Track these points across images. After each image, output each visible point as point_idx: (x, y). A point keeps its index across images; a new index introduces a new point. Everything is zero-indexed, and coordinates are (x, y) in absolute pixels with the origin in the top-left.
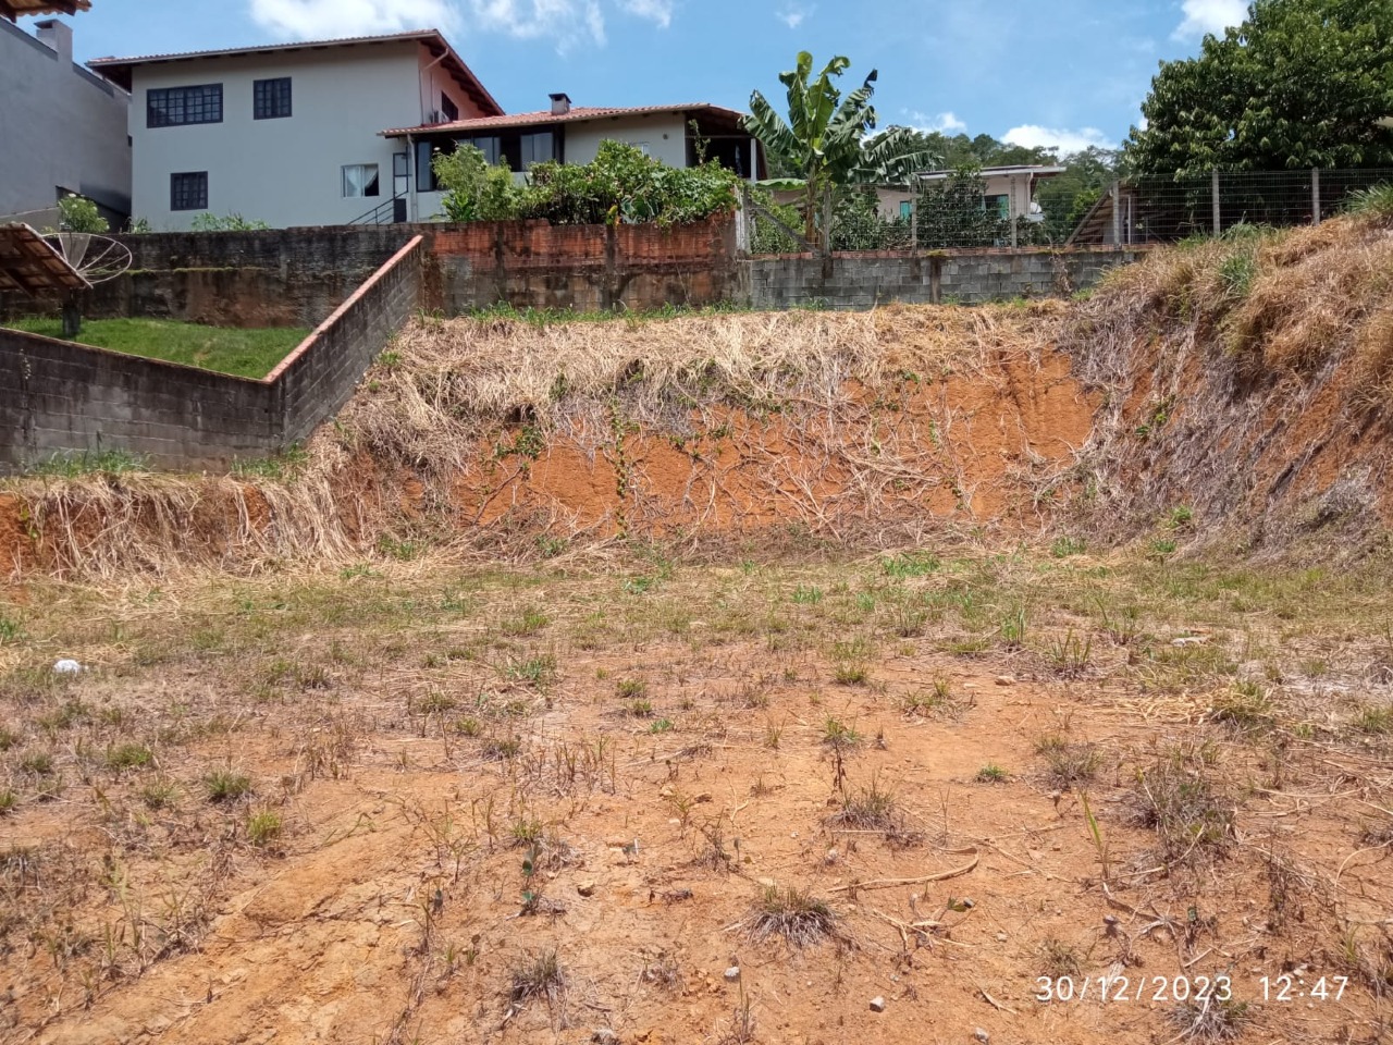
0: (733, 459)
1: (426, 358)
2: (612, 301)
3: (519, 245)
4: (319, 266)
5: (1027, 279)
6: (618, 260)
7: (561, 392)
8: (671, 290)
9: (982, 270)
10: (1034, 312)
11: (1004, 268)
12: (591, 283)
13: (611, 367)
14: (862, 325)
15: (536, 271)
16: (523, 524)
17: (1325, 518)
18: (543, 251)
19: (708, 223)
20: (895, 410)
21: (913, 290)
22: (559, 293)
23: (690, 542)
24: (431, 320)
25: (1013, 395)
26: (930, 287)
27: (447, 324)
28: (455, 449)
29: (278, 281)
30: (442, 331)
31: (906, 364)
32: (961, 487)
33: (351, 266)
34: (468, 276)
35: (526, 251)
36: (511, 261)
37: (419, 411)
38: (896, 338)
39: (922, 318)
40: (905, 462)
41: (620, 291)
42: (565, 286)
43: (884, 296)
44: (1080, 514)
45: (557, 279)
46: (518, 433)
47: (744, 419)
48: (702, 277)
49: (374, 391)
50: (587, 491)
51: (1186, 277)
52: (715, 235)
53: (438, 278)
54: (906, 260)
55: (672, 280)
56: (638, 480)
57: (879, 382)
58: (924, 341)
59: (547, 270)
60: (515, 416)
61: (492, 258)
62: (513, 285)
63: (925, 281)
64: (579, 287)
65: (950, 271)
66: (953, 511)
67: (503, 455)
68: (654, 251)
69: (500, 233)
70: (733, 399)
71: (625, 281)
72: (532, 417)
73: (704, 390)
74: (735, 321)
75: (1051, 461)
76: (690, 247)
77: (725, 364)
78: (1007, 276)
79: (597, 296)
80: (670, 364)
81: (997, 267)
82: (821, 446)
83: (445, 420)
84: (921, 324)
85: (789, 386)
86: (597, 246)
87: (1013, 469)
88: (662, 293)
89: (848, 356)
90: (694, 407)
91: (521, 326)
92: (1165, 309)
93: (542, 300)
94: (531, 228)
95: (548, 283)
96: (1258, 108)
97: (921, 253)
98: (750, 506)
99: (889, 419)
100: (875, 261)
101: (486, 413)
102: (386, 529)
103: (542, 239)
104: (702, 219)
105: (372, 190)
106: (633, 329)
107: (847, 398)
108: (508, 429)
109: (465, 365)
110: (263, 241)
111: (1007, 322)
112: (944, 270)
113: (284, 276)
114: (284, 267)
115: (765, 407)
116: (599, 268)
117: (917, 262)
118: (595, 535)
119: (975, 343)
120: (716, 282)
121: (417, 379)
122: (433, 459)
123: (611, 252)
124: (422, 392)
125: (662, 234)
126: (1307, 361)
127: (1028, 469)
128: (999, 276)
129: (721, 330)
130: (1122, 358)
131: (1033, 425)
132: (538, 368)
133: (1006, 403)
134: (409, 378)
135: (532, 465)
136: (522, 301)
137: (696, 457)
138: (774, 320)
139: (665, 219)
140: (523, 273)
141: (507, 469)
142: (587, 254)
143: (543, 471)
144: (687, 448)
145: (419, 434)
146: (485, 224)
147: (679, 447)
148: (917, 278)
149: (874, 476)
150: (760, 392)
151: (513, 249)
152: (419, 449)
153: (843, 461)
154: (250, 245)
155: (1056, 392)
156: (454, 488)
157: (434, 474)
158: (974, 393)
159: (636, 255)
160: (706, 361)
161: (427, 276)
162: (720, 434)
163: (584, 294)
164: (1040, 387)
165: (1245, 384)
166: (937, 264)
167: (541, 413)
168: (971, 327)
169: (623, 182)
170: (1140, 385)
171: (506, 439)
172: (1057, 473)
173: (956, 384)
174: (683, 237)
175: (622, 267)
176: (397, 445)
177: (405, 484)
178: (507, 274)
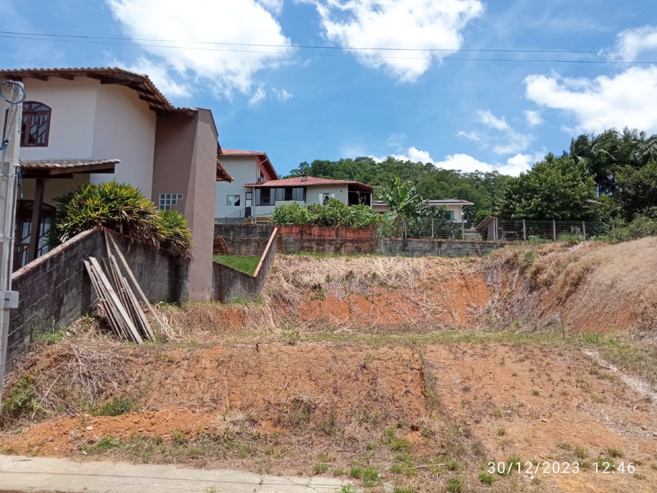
0: (384, 303)
1: (284, 268)
2: (337, 251)
3: (308, 232)
4: (243, 236)
5: (468, 249)
6: (340, 238)
7: (328, 280)
8: (357, 248)
9: (454, 247)
10: (471, 261)
11: (461, 246)
12: (331, 245)
13: (343, 273)
14: (419, 262)
15: (313, 240)
16: (322, 321)
17: (549, 324)
18: (316, 234)
19: (368, 228)
20: (432, 289)
21: (433, 251)
22: (321, 247)
23: (374, 328)
24: (283, 255)
25: (467, 286)
26: (438, 250)
27: (289, 257)
28: (297, 297)
29: (229, 240)
30: (286, 259)
31: (434, 276)
32: (454, 314)
33: (254, 237)
34: (292, 241)
35: (310, 234)
36: (305, 237)
37: (285, 285)
38: (430, 267)
39: (438, 261)
40: (436, 306)
41: (340, 247)
42: (323, 245)
43: (424, 253)
44: (488, 323)
45: (320, 243)
46: (316, 292)
47: (386, 290)
48: (367, 244)
49: (272, 278)
50: (340, 311)
51: (516, 256)
52: (371, 231)
53: (282, 241)
54: (431, 242)
55: (357, 245)
56: (355, 308)
57: (426, 281)
58: (439, 268)
59: (317, 240)
60: (315, 287)
61: (299, 236)
62: (306, 244)
63: (437, 249)
64: (327, 246)
65: (444, 246)
66: (452, 321)
67: (312, 299)
68: (350, 236)
69: (302, 228)
70: (382, 284)
71: (342, 244)
72: (320, 288)
73: (372, 281)
74: (380, 259)
75: (479, 307)
76: (363, 235)
77: (378, 273)
78: (462, 249)
79: (333, 248)
80: (362, 273)
81: (458, 246)
82: (410, 300)
83: (293, 288)
84: (437, 263)
85: (399, 281)
86: (333, 233)
87: (468, 308)
88: (354, 248)
89: (416, 272)
90: (370, 286)
91: (312, 258)
92: (510, 264)
93: (315, 249)
94: (312, 227)
95: (317, 244)
96: (537, 198)
97: (435, 240)
98: (391, 317)
99: (430, 292)
100: (421, 242)
101: (305, 286)
102: (282, 321)
103: (316, 230)
104: (367, 226)
105: (238, 204)
106: (347, 261)
107: (417, 285)
108: (313, 291)
109: (297, 271)
110: (225, 228)
111: (463, 264)
112: (442, 245)
113: (231, 239)
114: (232, 236)
115: (392, 287)
116: (333, 240)
117: (434, 243)
118: (345, 325)
119: (454, 270)
120: (371, 245)
121: (283, 275)
122: (291, 300)
123: (337, 235)
124: (285, 279)
125: (354, 231)
126: (547, 284)
127: (473, 309)
128: (459, 248)
129: (376, 262)
130: (499, 276)
131: (473, 296)
132: (321, 272)
133: (465, 289)
134: (281, 274)
135: (322, 302)
136: (310, 249)
137: (373, 302)
138: (392, 260)
139: (355, 226)
140: (309, 241)
141: (314, 304)
142: (330, 236)
143: (326, 304)
144: (369, 298)
145: (286, 292)
146: (297, 225)
147: (367, 299)
148: (434, 248)
149: (427, 309)
150: (390, 283)
151: (306, 233)
152: (286, 296)
153: (417, 304)
154: (221, 229)
155: (479, 286)
156: (298, 309)
157: (291, 304)
158: (455, 285)
159: (346, 237)
160: (373, 272)
161: (278, 240)
162: (379, 295)
163: (329, 248)
164: (475, 284)
165: (533, 288)
166: (440, 244)
167: (323, 286)
168: (452, 265)
169: (341, 214)
170: (504, 286)
171: (312, 294)
172: (481, 311)
173: (450, 282)
174: (361, 231)
175: (341, 240)
176: (281, 296)
177: (283, 307)
178: (304, 241)
